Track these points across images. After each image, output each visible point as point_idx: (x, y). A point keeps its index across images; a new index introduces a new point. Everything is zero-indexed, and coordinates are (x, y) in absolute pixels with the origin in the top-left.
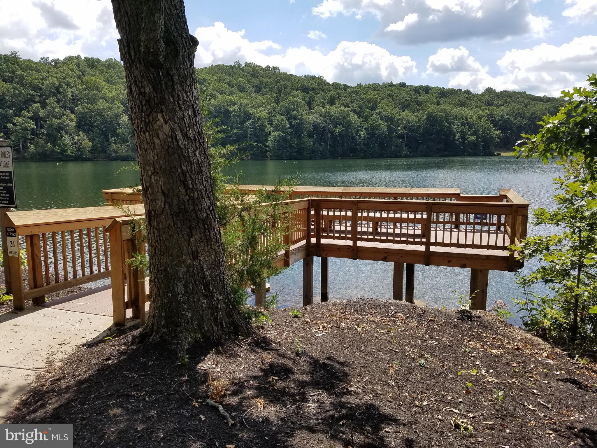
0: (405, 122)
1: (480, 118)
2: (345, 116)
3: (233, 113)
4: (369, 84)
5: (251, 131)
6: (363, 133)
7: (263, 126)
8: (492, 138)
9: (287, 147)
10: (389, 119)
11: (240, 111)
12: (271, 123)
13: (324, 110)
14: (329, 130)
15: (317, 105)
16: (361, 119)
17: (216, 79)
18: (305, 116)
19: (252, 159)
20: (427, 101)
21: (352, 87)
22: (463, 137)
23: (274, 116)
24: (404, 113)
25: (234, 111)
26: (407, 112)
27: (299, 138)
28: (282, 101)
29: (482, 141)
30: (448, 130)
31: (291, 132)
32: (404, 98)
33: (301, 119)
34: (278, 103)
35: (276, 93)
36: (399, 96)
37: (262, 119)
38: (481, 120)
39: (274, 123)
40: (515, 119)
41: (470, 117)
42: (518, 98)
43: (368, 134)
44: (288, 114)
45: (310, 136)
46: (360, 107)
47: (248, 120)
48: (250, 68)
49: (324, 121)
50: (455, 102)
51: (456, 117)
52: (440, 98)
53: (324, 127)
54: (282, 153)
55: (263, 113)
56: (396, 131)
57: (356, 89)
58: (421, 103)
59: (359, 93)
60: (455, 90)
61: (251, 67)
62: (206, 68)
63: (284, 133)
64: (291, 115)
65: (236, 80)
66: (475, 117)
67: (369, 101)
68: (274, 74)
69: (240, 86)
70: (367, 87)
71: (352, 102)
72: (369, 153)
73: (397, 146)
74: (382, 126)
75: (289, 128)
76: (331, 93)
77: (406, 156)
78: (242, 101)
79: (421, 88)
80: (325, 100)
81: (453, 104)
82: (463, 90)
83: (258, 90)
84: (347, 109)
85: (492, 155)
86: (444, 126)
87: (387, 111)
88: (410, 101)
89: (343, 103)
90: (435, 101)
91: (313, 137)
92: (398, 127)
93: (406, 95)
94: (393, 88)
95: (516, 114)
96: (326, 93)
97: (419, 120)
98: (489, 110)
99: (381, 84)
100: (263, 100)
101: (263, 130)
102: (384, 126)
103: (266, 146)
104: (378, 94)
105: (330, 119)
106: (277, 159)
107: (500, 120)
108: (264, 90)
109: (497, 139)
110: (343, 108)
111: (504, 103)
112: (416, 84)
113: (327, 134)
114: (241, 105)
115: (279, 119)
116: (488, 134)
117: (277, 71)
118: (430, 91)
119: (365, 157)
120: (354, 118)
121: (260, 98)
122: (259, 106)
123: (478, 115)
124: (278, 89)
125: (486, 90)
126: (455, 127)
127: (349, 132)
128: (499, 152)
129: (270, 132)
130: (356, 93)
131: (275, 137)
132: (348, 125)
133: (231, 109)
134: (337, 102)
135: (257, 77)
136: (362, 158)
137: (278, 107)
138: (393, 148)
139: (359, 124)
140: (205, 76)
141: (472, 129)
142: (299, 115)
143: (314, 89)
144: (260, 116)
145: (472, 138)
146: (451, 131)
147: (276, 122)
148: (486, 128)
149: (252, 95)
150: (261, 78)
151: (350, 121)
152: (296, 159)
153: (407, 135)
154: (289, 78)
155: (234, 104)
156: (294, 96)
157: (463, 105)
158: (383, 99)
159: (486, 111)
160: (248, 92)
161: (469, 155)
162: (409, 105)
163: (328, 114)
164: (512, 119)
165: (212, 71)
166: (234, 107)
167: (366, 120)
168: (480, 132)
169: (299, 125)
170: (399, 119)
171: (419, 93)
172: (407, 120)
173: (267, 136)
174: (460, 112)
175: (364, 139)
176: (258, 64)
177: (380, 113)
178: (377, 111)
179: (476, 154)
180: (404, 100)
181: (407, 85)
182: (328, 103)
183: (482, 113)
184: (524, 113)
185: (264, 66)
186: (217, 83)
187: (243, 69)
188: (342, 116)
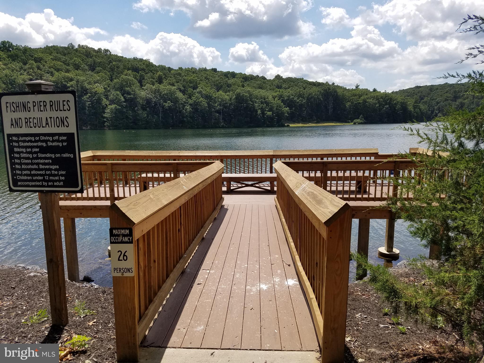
0: (220, 100)
1: (274, 98)
2: (172, 93)
3: (71, 88)
4: (188, 68)
5: (89, 104)
6: (188, 108)
7: (100, 99)
8: (283, 113)
9: (123, 118)
10: (208, 97)
11: (77, 87)
12: (107, 97)
13: (154, 87)
14: (160, 105)
15: (147, 83)
16: (186, 96)
17: (52, 59)
18: (138, 92)
19: (91, 129)
20: (235, 84)
21: (175, 70)
22: (263, 113)
23: (109, 91)
24: (219, 93)
25: (72, 86)
26: (221, 92)
27: (133, 111)
28: (115, 79)
29: (276, 116)
30: (252, 107)
31: (126, 106)
32: (217, 80)
33: (134, 95)
34: (111, 80)
35: (109, 72)
36: (213, 79)
37: (98, 94)
38: (274, 99)
39: (110, 97)
40: (298, 99)
41: (267, 97)
42: (299, 83)
43: (192, 109)
44: (121, 90)
45: (144, 109)
46: (184, 87)
47: (86, 94)
48: (83, 50)
49: (155, 97)
50: (255, 85)
51: (257, 97)
52: (244, 82)
53: (155, 102)
54: (119, 124)
55: (99, 88)
56: (214, 107)
57: (179, 71)
58: (231, 85)
59: (182, 74)
60: (254, 76)
61: (84, 48)
62: (41, 48)
63: (119, 106)
64: (125, 91)
65: (71, 60)
66: (270, 97)
67: (191, 82)
68: (106, 55)
69: (76, 65)
70: (187, 71)
71: (178, 82)
72: (194, 125)
73: (216, 119)
74: (203, 103)
75: (124, 102)
76: (158, 73)
77: (223, 127)
78: (79, 77)
79: (229, 74)
80: (154, 79)
81: (253, 87)
82: (260, 76)
83: (92, 68)
84: (174, 87)
85: (283, 126)
86: (249, 104)
87: (206, 91)
88: (222, 83)
89: (170, 83)
90: (241, 84)
91: (146, 110)
92: (216, 103)
93: (219, 78)
94: (208, 72)
95: (298, 95)
96: (154, 74)
97: (231, 99)
98: (279, 92)
99: (198, 69)
100: (98, 78)
101: (100, 104)
102: (204, 103)
103: (104, 117)
104: (197, 76)
105: (160, 95)
106: (115, 129)
107: (288, 100)
108: (98, 69)
109: (286, 114)
110: (170, 87)
111: (289, 86)
112: (225, 70)
113: (158, 107)
114: (78, 81)
115: (114, 94)
116: (280, 110)
117: (108, 53)
118: (236, 76)
119: (192, 128)
120: (180, 95)
121: (95, 75)
122: (95, 83)
123: (272, 95)
124: (110, 68)
125: (276, 77)
126: (257, 105)
127: (176, 107)
128: (288, 124)
129: (106, 105)
130: (180, 74)
131: (112, 109)
132: (176, 101)
133: (69, 85)
134: (164, 81)
135: (91, 57)
136: (189, 128)
137: (112, 84)
138: (213, 121)
139: (184, 100)
140: (41, 55)
141: (269, 106)
142: (132, 91)
143: (143, 70)
144: (96, 91)
145: (269, 113)
146: (254, 107)
147: (112, 97)
148: (279, 106)
149: (87, 73)
150: (95, 58)
151: (177, 98)
152: (133, 129)
153: (223, 110)
154: (120, 59)
155: (71, 80)
156: (126, 75)
157: (261, 88)
158: (201, 80)
159: (278, 93)
160: (84, 70)
161: (268, 126)
162: (221, 86)
163: (157, 91)
164: (296, 99)
165: (48, 51)
166: (71, 83)
167: (190, 97)
168: (275, 109)
169: (133, 99)
170: (215, 98)
171: (228, 77)
172: (221, 99)
173: (104, 108)
174: (259, 94)
175: (190, 113)
176: (90, 47)
177: (200, 92)
178: (198, 90)
179: (272, 126)
180: (218, 82)
181: (217, 70)
182: (156, 82)
183: (275, 94)
184: (304, 94)
185: (96, 49)
186: (54, 62)
187: (76, 50)
188: (169, 93)
